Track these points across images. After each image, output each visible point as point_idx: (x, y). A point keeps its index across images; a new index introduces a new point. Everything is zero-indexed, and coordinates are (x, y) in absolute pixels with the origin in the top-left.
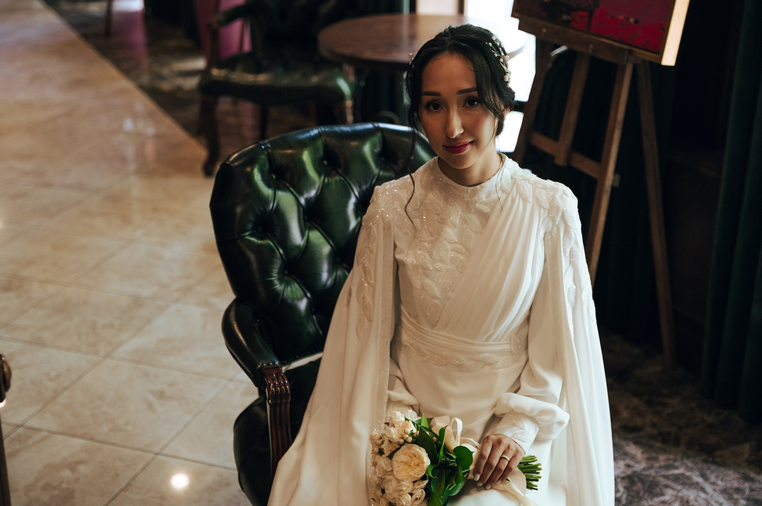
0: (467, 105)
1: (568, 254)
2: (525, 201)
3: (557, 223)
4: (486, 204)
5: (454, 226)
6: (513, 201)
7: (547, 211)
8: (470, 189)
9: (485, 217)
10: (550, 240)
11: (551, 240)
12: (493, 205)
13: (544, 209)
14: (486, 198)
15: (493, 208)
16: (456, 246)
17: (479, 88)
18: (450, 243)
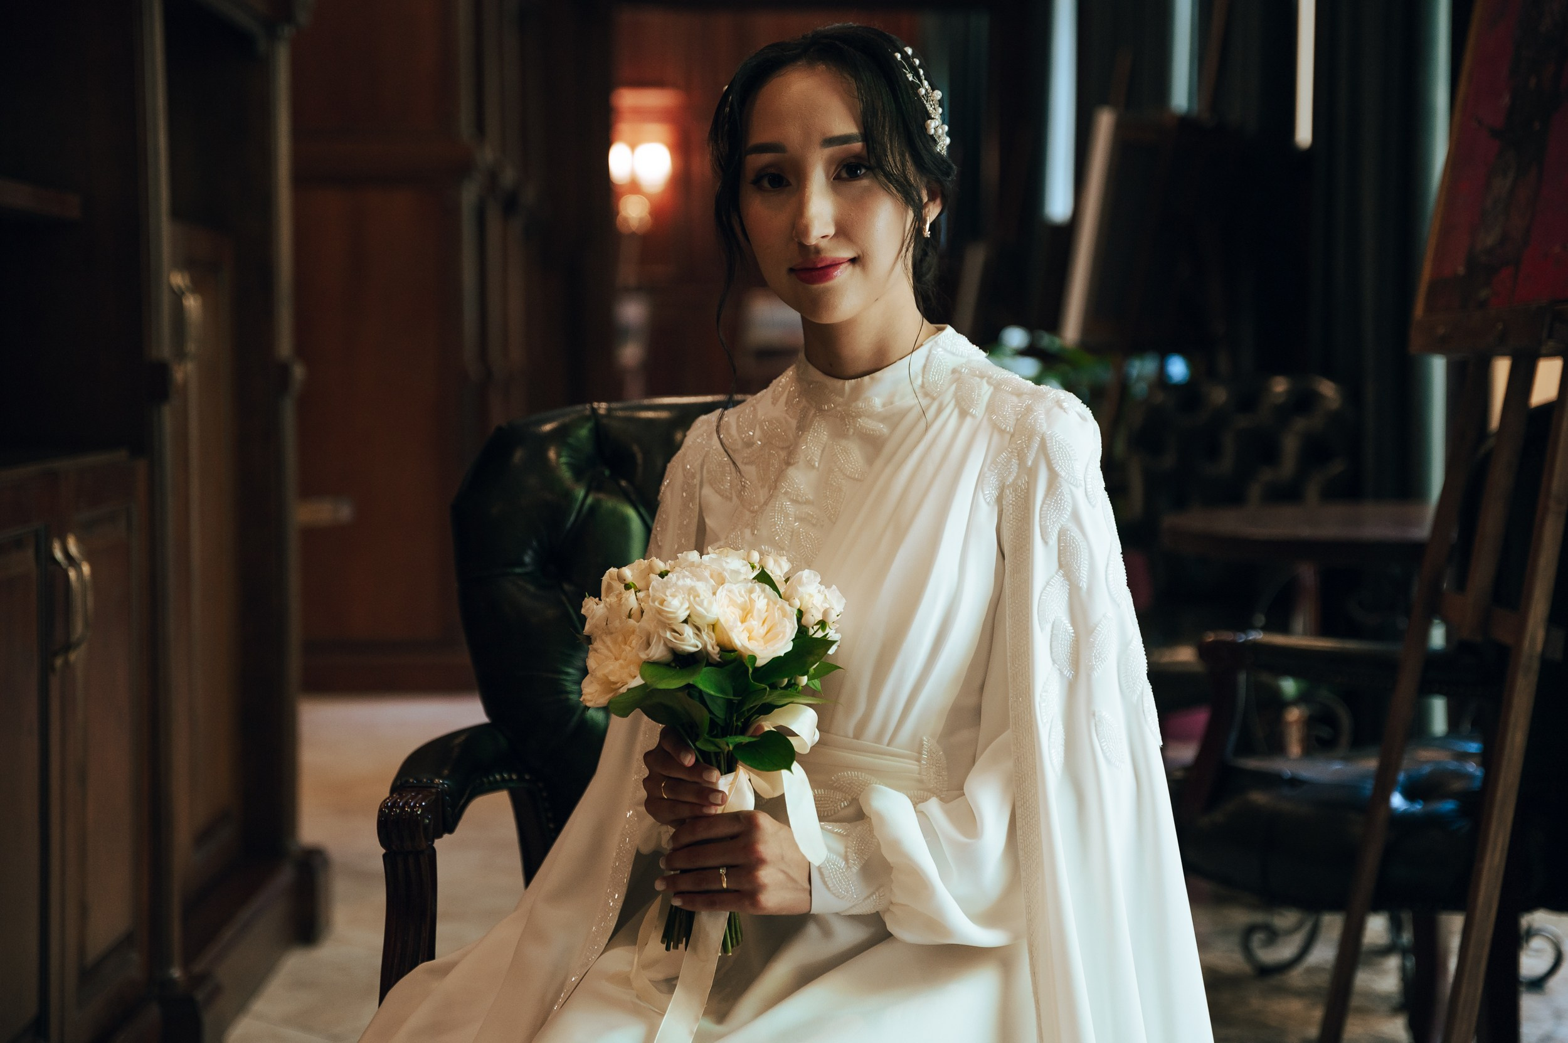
0: (844, 175)
1: (1053, 540)
2: (963, 414)
3: (1030, 463)
4: (884, 419)
5: (810, 465)
6: (939, 411)
7: (1008, 437)
8: (849, 384)
9: (874, 444)
10: (1010, 504)
11: (1014, 503)
12: (894, 418)
13: (1002, 432)
14: (884, 406)
15: (894, 427)
16: (808, 510)
17: (868, 134)
18: (795, 501)
